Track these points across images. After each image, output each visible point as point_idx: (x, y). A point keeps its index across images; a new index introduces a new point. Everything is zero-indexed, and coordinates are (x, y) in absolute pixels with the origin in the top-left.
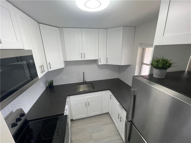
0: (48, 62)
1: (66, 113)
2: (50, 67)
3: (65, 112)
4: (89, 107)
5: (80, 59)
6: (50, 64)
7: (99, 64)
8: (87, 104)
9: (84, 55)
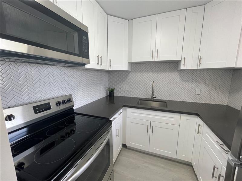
2: (111, 66)
4: (152, 134)
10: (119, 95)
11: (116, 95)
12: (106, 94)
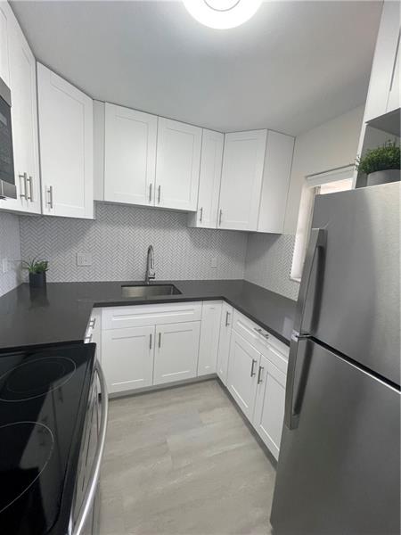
0: (46, 187)
1: (90, 338)
2: (51, 203)
3: (88, 335)
4: (159, 351)
5: (145, 203)
6: (50, 192)
7: (198, 226)
8: (155, 341)
9: (157, 192)
10: (61, 281)
11: (52, 281)
12: (19, 279)
